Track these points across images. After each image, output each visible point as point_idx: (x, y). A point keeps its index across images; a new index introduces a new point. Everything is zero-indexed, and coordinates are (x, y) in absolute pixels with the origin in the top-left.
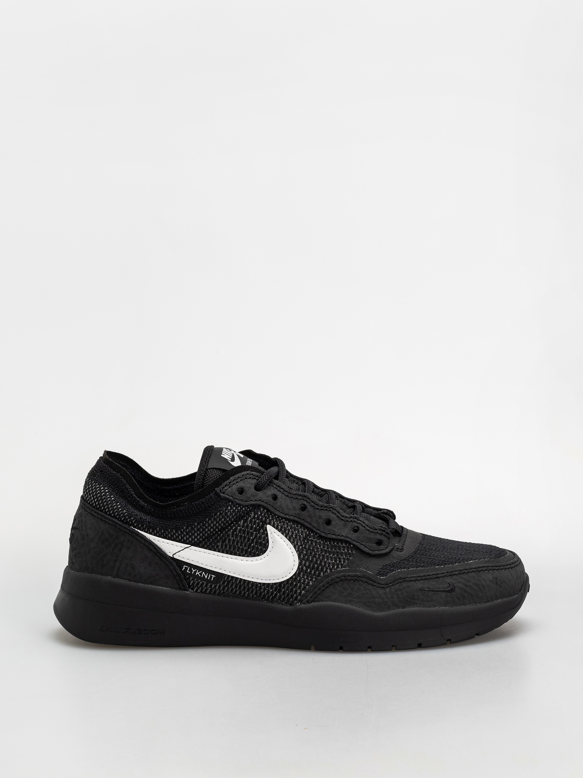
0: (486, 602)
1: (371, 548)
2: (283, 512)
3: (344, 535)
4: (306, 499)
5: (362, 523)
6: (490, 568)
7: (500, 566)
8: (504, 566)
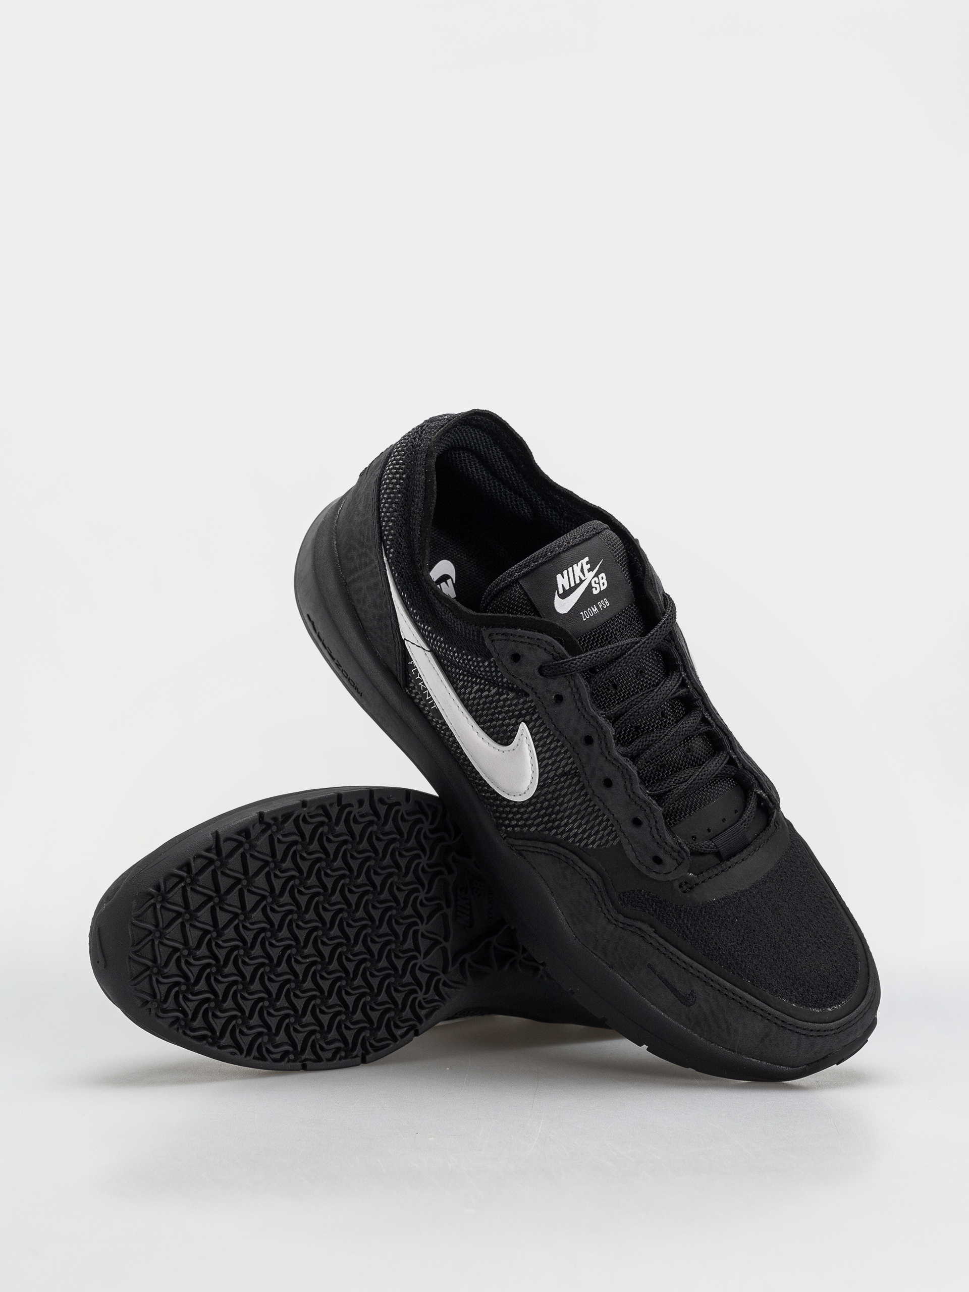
1: (640, 859)
2: (556, 724)
3: (615, 816)
4: (601, 733)
5: (653, 820)
6: (769, 1017)
7: (789, 1024)
8: (797, 1027)
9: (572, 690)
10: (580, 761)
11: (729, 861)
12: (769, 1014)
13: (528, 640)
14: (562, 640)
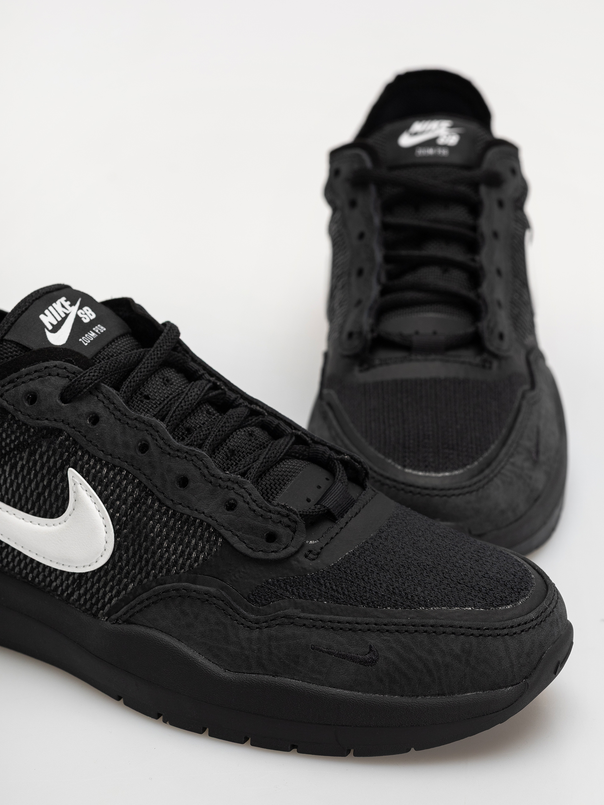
0: (438, 695)
1: (252, 546)
2: (104, 449)
3: (206, 511)
4: (153, 432)
5: (246, 495)
6: (463, 630)
7: (486, 629)
8: (496, 629)
9: (103, 403)
10: (145, 475)
11: (343, 517)
12: (461, 627)
13: (36, 374)
14: (72, 361)
